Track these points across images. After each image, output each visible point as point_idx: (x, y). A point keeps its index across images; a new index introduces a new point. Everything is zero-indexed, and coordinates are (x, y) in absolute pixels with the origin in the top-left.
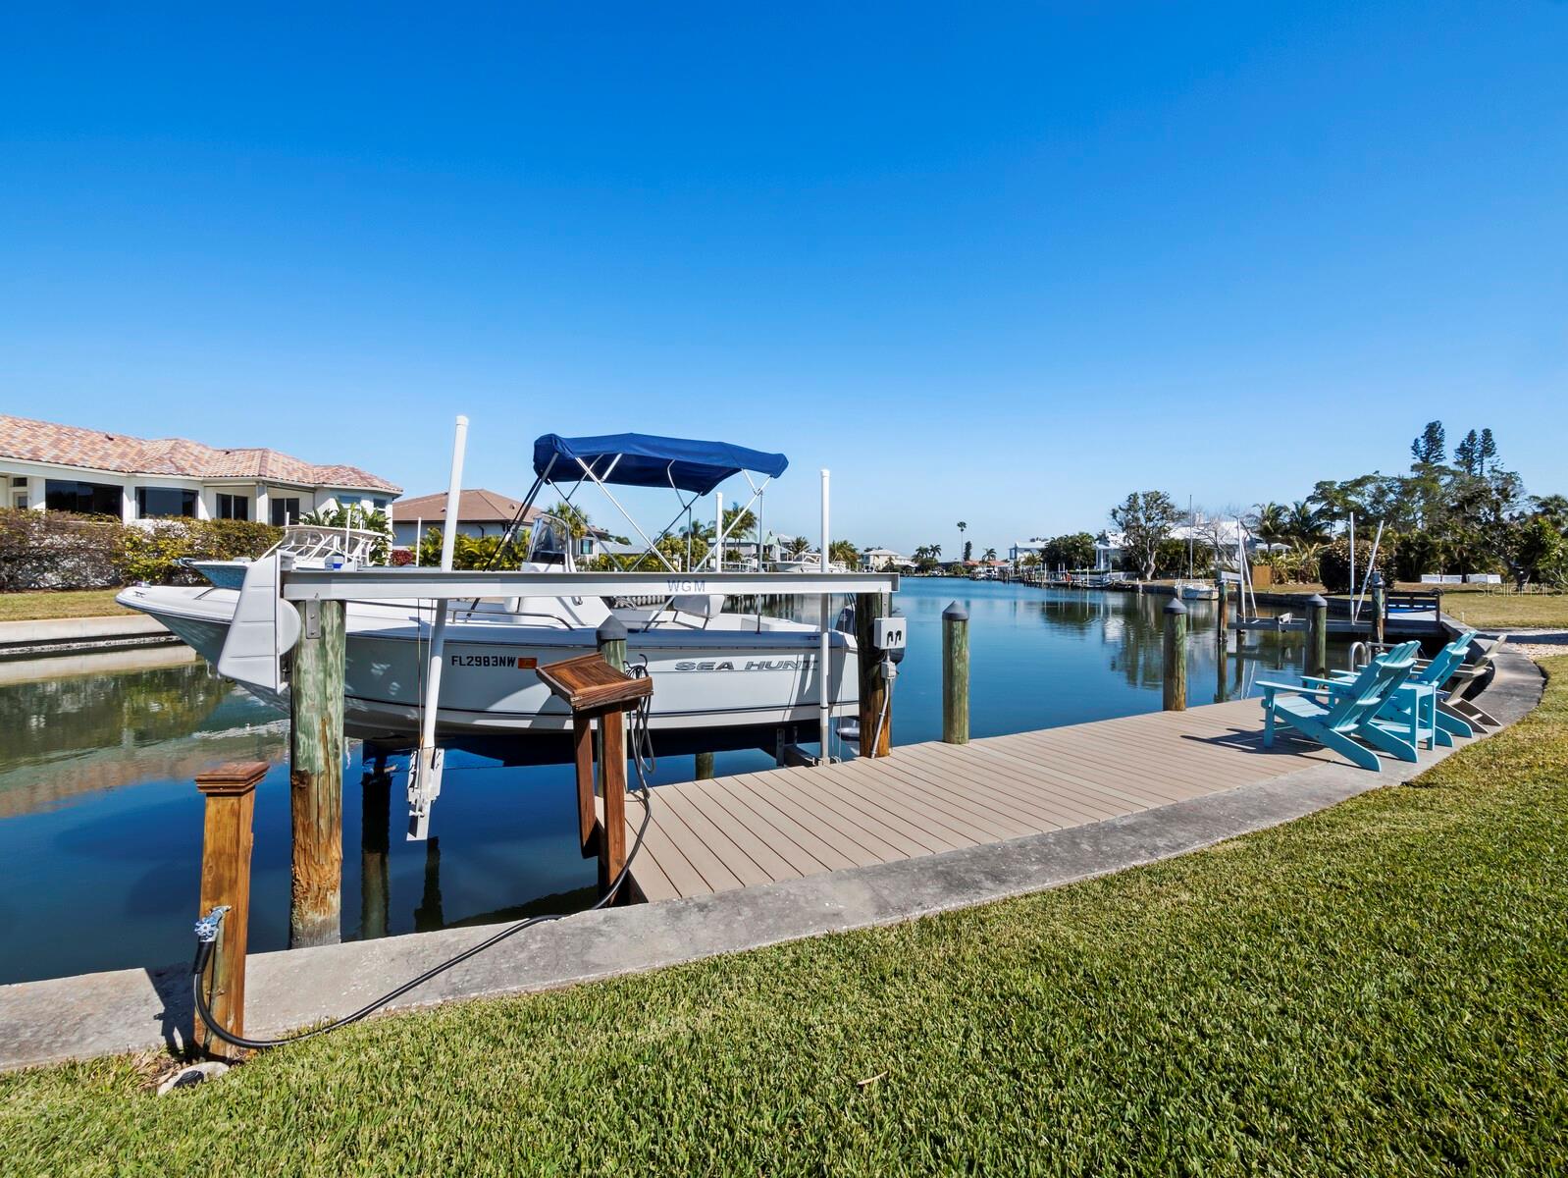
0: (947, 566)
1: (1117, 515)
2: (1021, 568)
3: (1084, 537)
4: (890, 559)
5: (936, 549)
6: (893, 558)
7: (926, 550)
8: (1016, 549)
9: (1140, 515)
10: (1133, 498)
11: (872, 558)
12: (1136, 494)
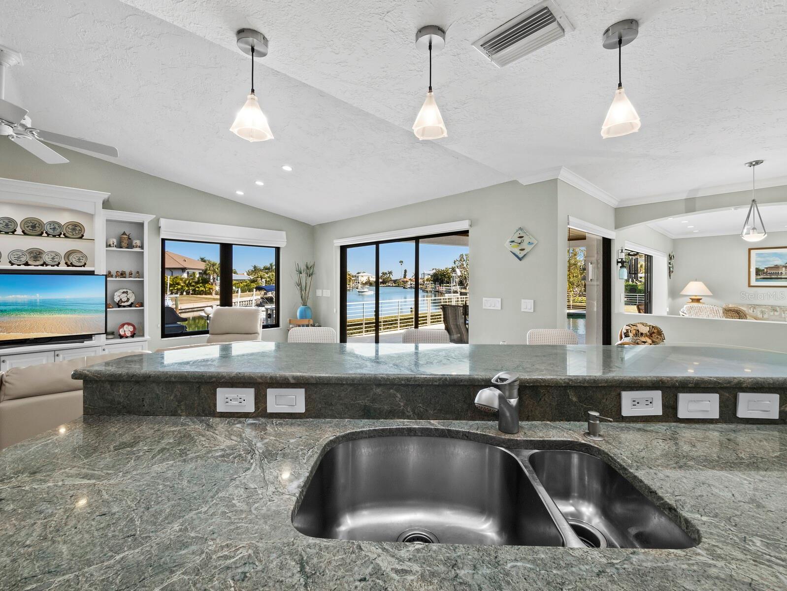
0: (395, 281)
1: (456, 263)
2: (426, 282)
3: (447, 269)
4: (369, 278)
5: (390, 273)
6: (370, 277)
7: (386, 273)
8: (424, 274)
9: (464, 263)
10: (462, 256)
11: (360, 277)
12: (462, 255)
